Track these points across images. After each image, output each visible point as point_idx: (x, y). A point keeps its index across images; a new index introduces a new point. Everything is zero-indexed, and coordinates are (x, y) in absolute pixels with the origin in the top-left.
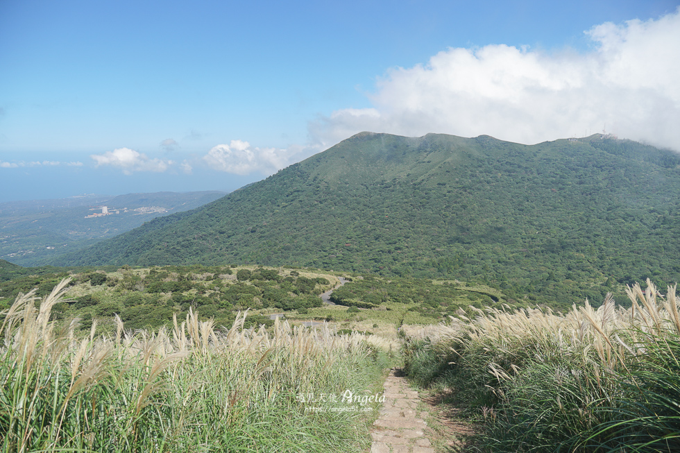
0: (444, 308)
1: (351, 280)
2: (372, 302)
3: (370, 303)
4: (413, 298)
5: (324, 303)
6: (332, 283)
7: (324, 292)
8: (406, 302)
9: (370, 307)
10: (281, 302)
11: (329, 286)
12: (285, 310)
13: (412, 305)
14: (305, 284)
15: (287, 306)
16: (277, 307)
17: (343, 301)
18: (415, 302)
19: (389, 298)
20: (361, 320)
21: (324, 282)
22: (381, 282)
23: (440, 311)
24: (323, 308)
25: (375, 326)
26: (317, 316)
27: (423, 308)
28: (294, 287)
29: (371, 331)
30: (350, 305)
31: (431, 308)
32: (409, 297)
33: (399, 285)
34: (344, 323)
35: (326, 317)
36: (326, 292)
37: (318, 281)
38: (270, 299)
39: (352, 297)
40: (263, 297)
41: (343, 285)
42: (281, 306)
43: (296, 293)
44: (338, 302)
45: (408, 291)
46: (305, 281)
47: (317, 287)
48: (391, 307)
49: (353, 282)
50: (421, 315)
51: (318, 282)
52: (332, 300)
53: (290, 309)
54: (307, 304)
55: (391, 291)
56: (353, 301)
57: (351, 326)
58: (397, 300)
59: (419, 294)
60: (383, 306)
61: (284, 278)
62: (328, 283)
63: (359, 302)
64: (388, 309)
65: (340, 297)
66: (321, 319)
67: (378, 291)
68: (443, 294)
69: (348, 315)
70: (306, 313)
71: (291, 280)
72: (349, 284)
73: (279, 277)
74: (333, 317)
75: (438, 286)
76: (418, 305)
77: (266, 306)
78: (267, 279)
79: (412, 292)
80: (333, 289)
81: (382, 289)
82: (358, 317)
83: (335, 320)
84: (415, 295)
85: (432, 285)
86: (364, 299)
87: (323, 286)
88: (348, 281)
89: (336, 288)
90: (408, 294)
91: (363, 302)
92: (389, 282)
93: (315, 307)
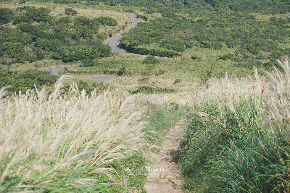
0: (266, 54)
1: (145, 18)
2: (174, 49)
3: (170, 50)
4: (227, 42)
5: (113, 51)
6: (121, 23)
7: (110, 36)
8: (217, 47)
9: (171, 56)
10: (59, 52)
11: (117, 27)
12: (65, 61)
13: (226, 51)
14: (86, 26)
15: (66, 56)
16: (54, 58)
17: (136, 47)
18: (229, 47)
19: (195, 42)
20: (162, 72)
21: (111, 22)
22: (185, 19)
23: (261, 57)
24: (112, 57)
25: (177, 81)
26: (106, 69)
27: (239, 55)
28: (72, 31)
29: (173, 87)
30: (146, 52)
31: (250, 54)
32: (221, 40)
33: (209, 23)
34: (141, 77)
35: (118, 70)
36: (113, 36)
37: (102, 21)
38: (44, 49)
39: (148, 43)
40: (35, 45)
41: (134, 26)
42: (60, 57)
43: (76, 40)
44: (130, 49)
45: (221, 32)
46: (84, 21)
47: (101, 29)
48: (197, 55)
49: (148, 22)
50: (234, 65)
51: (102, 23)
52: (122, 46)
53: (71, 61)
54: (92, 54)
55: (198, 33)
56: (150, 47)
57: (150, 82)
58: (206, 46)
59: (234, 37)
60: (187, 54)
61: (58, 18)
62: (116, 24)
63: (157, 49)
64: (194, 58)
65: (132, 43)
66: (112, 73)
67: (181, 33)
68: (267, 34)
69: (144, 67)
70: (92, 65)
71: (66, 21)
72: (142, 24)
73: (50, 18)
74: (127, 69)
75: (261, 23)
76: (232, 51)
77: (40, 57)
78: (35, 20)
79: (225, 33)
80: (122, 31)
81: (186, 30)
82: (157, 70)
83: (130, 74)
84: (229, 37)
85: (254, 22)
86: (163, 44)
87: (109, 28)
88: (141, 21)
89: (127, 30)
90: (221, 37)
91: (162, 49)
92: (196, 19)
93: (102, 56)
